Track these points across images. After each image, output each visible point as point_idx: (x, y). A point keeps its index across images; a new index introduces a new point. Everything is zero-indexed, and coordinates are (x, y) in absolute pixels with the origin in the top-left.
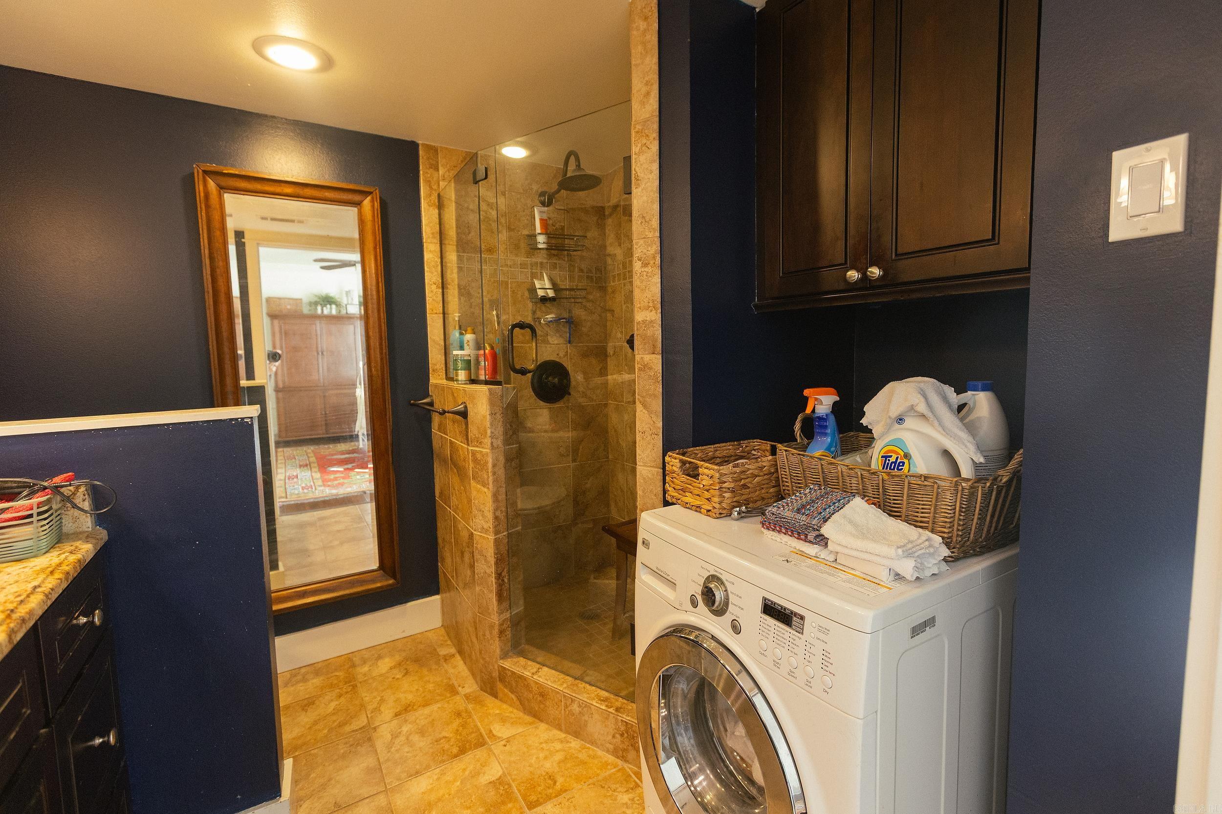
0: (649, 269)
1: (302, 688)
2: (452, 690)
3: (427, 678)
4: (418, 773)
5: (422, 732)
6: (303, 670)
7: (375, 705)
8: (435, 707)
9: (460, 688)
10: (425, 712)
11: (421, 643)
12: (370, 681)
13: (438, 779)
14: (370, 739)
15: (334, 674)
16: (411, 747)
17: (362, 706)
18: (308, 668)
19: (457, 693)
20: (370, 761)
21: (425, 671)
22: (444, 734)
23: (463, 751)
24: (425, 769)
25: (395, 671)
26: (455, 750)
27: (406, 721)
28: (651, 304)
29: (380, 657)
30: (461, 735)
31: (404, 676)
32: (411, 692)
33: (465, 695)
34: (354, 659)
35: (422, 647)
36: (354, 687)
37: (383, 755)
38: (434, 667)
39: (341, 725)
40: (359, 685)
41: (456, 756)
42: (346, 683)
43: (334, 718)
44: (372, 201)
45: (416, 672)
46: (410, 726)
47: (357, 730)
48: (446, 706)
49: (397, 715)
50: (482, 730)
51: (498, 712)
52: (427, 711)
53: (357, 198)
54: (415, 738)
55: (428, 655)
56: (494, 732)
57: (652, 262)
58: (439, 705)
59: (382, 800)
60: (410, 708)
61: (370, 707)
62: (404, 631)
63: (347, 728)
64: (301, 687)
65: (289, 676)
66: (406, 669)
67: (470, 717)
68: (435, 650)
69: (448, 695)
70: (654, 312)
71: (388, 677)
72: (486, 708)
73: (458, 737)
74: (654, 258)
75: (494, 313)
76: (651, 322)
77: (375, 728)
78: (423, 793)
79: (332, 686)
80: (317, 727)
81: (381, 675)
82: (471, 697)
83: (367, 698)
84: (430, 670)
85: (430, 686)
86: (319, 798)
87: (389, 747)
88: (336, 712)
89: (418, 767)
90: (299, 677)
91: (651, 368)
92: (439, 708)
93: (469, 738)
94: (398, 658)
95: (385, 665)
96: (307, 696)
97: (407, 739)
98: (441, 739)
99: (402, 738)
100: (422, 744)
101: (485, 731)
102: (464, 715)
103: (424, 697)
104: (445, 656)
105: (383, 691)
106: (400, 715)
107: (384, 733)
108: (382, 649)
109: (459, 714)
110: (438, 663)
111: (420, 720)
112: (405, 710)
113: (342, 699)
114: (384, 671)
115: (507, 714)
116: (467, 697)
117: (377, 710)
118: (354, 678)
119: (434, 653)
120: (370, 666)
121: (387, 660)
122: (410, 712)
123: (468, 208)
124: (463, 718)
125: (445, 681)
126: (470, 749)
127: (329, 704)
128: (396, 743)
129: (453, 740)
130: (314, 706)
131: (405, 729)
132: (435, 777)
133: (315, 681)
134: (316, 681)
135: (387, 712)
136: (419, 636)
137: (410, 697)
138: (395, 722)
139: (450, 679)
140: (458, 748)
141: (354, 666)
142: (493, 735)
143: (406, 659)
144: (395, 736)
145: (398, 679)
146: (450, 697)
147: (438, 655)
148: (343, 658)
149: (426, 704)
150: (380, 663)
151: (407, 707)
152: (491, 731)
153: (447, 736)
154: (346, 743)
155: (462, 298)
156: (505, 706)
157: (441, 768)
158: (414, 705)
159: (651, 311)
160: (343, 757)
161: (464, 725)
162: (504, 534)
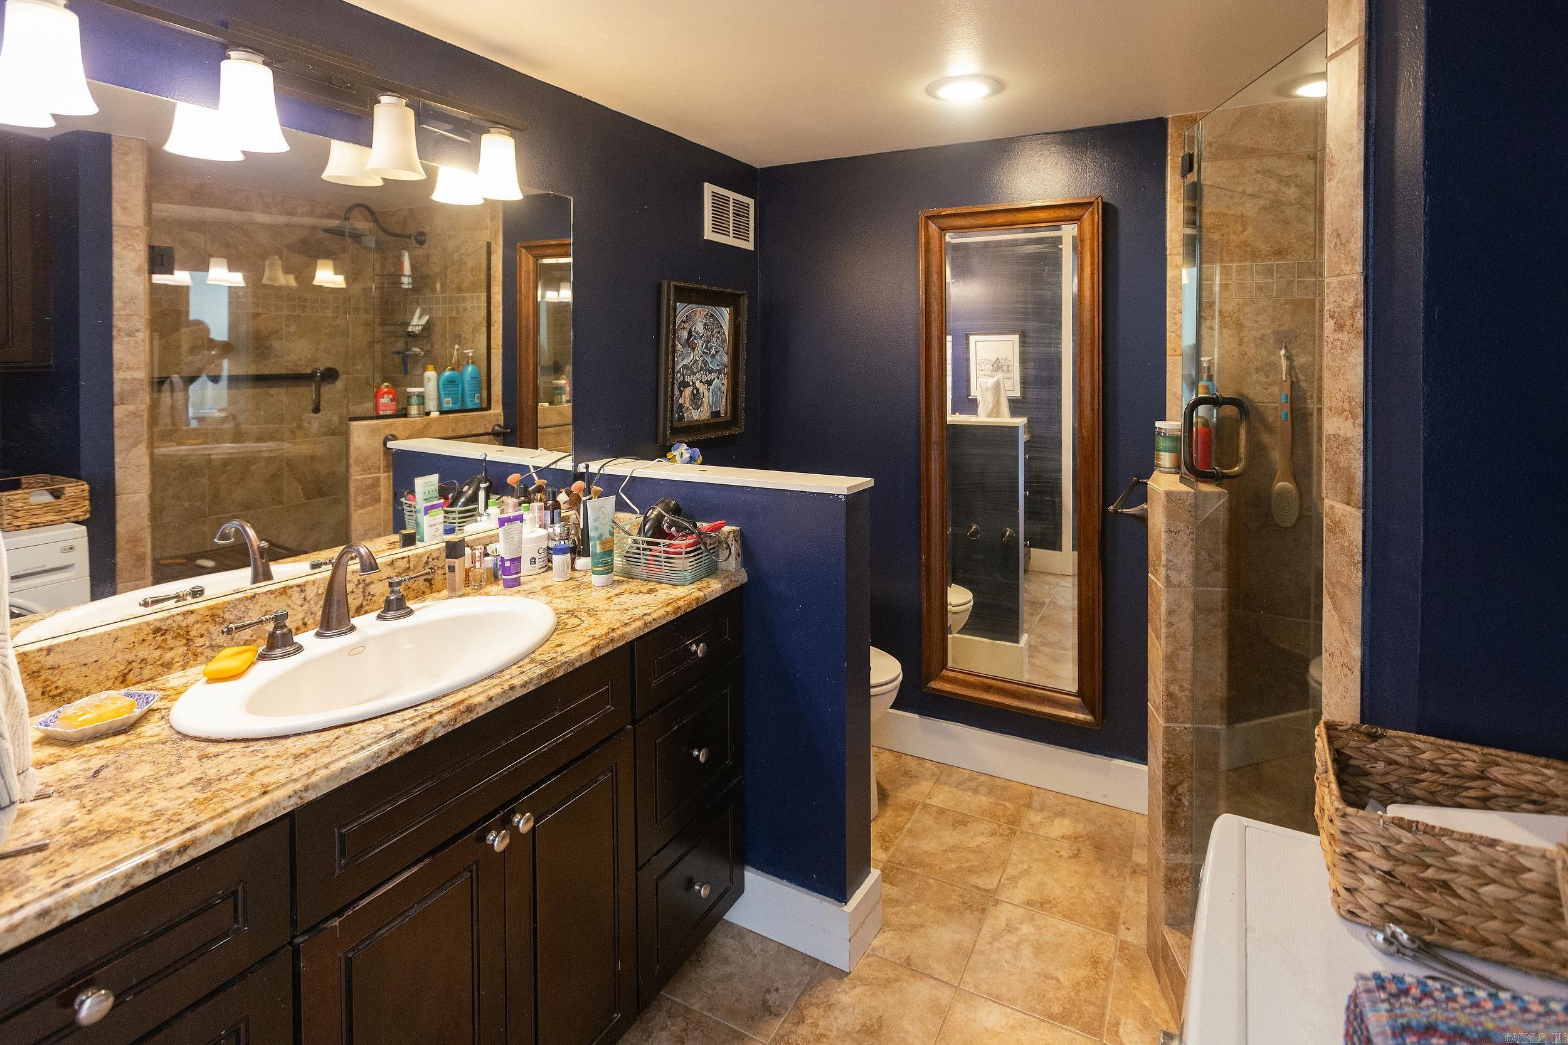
0: (1343, 336)
1: (968, 799)
2: (1112, 922)
3: (1093, 881)
4: (997, 999)
5: (1039, 949)
6: (982, 778)
7: (1015, 873)
8: (1075, 929)
9: (1123, 927)
10: (1060, 927)
11: (1120, 825)
12: (1032, 838)
13: (1013, 1027)
14: (983, 910)
15: (1003, 802)
16: (1015, 958)
17: (1004, 864)
18: (987, 778)
19: (1115, 932)
20: (966, 938)
21: (1098, 870)
22: (1060, 975)
23: (1064, 1018)
24: (1009, 1000)
25: (1066, 844)
26: (1057, 1009)
27: (1032, 920)
28: (1346, 406)
29: (1061, 814)
30: (1077, 993)
31: (1070, 857)
32: (1064, 885)
33: (1123, 942)
34: (1035, 797)
35: (1117, 831)
36: (1013, 833)
37: (982, 944)
38: (1113, 871)
39: (972, 870)
40: (1018, 833)
41: (1052, 1017)
42: (1008, 822)
43: (971, 856)
44: (1092, 213)
45: (1088, 863)
46: (1032, 930)
47: (979, 889)
48: (1089, 937)
49: (1029, 903)
50: (1108, 1013)
51: (1147, 1003)
52: (1063, 926)
53: (1076, 213)
54: (1027, 950)
55: (1117, 850)
56: (1121, 1030)
57: (1349, 323)
58: (1081, 929)
59: (945, 994)
60: (1048, 906)
61: (1010, 871)
62: (1105, 796)
63: (974, 880)
64: (967, 796)
65: (967, 776)
66: (1079, 850)
67: (1107, 979)
68: (1131, 847)
69: (1102, 925)
70: (1350, 421)
71: (1051, 846)
72: (1134, 985)
73: (1072, 994)
74: (1352, 315)
75: (1283, 352)
76: (1346, 440)
77: (997, 902)
78: (987, 1030)
79: (993, 816)
80: (950, 855)
81: (1047, 838)
82: (1127, 951)
83: (1015, 857)
84: (1105, 872)
85: (1090, 895)
86: (902, 938)
87: (995, 938)
88: (978, 850)
89: (1004, 990)
90: (974, 784)
91: (1343, 532)
92: (1079, 933)
93: (1084, 1008)
94: (1080, 828)
95: (1062, 827)
96: (965, 812)
97: (1018, 944)
98: (1052, 978)
99: (1014, 939)
100: (1028, 965)
101: (1111, 1016)
102: (1101, 970)
103: (1073, 904)
104: (1137, 865)
105: (1036, 860)
106: (1032, 906)
107: (1003, 914)
108: (1071, 804)
109: (1095, 963)
110: (1120, 869)
111: (1047, 931)
112: (1042, 904)
113: (992, 840)
114: (1053, 835)
115: (1157, 1020)
116: (1123, 947)
117: (1014, 879)
118: (1019, 822)
119: (1126, 851)
120: (1045, 818)
121: (1066, 822)
122: (1045, 911)
123: (1243, 193)
124: (1097, 973)
125: (1113, 902)
126: (1075, 1024)
127: (978, 837)
128: (1005, 938)
129: (1064, 992)
130: (964, 828)
131: (1025, 929)
132: (1012, 1022)
133: (984, 798)
134: (984, 800)
135: (1020, 893)
136: (1125, 814)
137: (1058, 891)
138: (1021, 911)
139: (1120, 903)
140: (1061, 1009)
141: (1028, 806)
142: (1117, 1033)
143: (1088, 836)
144: (1010, 929)
145: (1061, 856)
146: (1103, 930)
147: (1130, 858)
148: (1025, 788)
149: (1068, 916)
150: (1057, 821)
151: (1046, 903)
152: (1118, 1023)
153: (1062, 980)
154: (961, 896)
155: (1225, 331)
156: (1163, 1004)
157: (1025, 1017)
158: (1054, 906)
159: (1347, 419)
160: (949, 910)
161: (1091, 984)
162: (1187, 726)
